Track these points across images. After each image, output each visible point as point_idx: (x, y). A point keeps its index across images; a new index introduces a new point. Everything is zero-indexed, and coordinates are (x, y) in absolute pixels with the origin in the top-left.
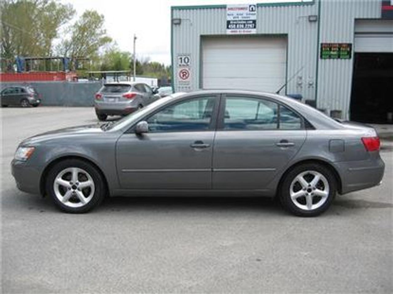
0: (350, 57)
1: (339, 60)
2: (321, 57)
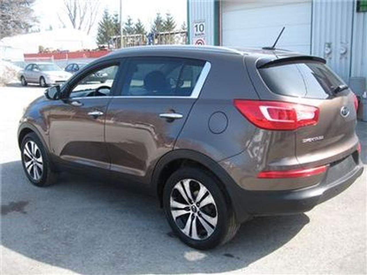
2: (358, 10)
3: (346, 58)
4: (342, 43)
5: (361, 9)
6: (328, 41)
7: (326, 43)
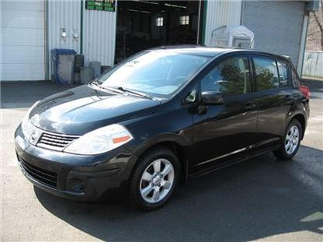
0: (114, 10)
1: (104, 12)
2: (86, 8)
3: (77, 41)
4: (73, 29)
5: (88, 7)
6: (62, 27)
7: (61, 29)
